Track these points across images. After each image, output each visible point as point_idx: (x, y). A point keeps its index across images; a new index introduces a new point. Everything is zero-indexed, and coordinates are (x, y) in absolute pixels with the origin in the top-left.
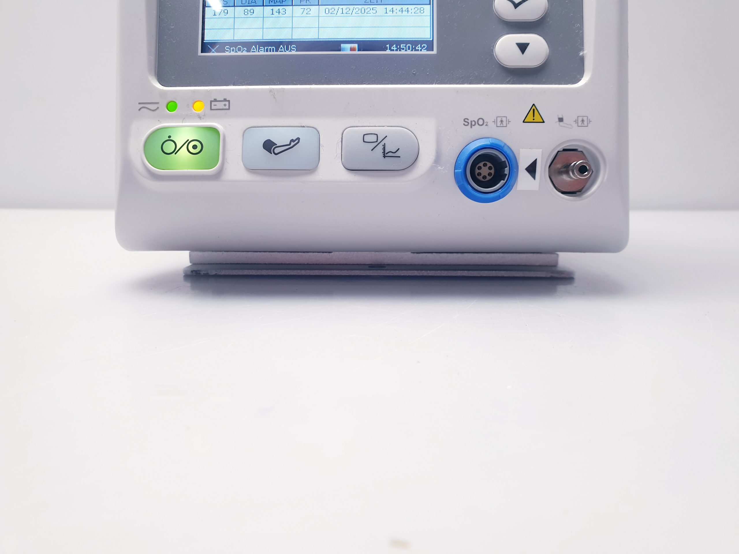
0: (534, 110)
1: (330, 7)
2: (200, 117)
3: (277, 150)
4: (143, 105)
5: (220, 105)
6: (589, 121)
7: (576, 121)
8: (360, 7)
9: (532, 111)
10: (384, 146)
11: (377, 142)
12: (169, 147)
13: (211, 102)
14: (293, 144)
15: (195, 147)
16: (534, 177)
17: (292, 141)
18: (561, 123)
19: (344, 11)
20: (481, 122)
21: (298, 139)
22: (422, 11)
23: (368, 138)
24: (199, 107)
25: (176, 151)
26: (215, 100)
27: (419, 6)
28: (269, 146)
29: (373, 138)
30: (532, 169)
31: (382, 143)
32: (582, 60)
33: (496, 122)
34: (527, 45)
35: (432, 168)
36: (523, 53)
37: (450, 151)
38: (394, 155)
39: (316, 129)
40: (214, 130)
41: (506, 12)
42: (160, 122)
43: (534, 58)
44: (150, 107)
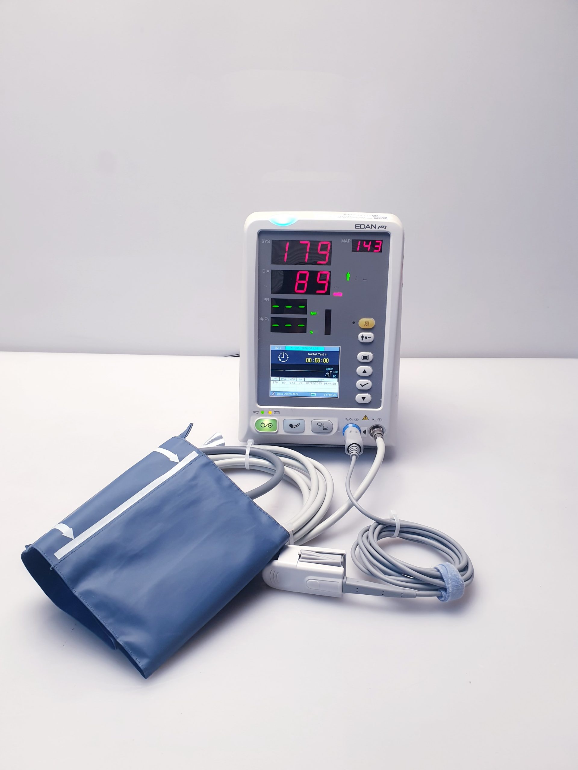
0: (366, 416)
1: (308, 382)
2: (271, 416)
3: (293, 427)
4: (254, 412)
5: (277, 413)
6: (381, 420)
7: (378, 420)
8: (317, 382)
10: (323, 426)
12: (263, 425)
14: (298, 425)
15: (270, 425)
16: (365, 434)
17: (298, 424)
18: (373, 420)
19: (312, 383)
20: (351, 419)
21: (299, 424)
23: (319, 424)
24: (270, 413)
25: (265, 427)
26: (275, 411)
27: (334, 383)
28: (291, 425)
29: (320, 424)
30: (365, 432)
32: (381, 401)
33: (355, 419)
34: (365, 398)
35: (337, 432)
36: (364, 400)
37: (342, 427)
38: (326, 429)
39: (304, 420)
40: (275, 420)
41: (360, 387)
42: (259, 417)
43: (367, 401)
44: (257, 412)
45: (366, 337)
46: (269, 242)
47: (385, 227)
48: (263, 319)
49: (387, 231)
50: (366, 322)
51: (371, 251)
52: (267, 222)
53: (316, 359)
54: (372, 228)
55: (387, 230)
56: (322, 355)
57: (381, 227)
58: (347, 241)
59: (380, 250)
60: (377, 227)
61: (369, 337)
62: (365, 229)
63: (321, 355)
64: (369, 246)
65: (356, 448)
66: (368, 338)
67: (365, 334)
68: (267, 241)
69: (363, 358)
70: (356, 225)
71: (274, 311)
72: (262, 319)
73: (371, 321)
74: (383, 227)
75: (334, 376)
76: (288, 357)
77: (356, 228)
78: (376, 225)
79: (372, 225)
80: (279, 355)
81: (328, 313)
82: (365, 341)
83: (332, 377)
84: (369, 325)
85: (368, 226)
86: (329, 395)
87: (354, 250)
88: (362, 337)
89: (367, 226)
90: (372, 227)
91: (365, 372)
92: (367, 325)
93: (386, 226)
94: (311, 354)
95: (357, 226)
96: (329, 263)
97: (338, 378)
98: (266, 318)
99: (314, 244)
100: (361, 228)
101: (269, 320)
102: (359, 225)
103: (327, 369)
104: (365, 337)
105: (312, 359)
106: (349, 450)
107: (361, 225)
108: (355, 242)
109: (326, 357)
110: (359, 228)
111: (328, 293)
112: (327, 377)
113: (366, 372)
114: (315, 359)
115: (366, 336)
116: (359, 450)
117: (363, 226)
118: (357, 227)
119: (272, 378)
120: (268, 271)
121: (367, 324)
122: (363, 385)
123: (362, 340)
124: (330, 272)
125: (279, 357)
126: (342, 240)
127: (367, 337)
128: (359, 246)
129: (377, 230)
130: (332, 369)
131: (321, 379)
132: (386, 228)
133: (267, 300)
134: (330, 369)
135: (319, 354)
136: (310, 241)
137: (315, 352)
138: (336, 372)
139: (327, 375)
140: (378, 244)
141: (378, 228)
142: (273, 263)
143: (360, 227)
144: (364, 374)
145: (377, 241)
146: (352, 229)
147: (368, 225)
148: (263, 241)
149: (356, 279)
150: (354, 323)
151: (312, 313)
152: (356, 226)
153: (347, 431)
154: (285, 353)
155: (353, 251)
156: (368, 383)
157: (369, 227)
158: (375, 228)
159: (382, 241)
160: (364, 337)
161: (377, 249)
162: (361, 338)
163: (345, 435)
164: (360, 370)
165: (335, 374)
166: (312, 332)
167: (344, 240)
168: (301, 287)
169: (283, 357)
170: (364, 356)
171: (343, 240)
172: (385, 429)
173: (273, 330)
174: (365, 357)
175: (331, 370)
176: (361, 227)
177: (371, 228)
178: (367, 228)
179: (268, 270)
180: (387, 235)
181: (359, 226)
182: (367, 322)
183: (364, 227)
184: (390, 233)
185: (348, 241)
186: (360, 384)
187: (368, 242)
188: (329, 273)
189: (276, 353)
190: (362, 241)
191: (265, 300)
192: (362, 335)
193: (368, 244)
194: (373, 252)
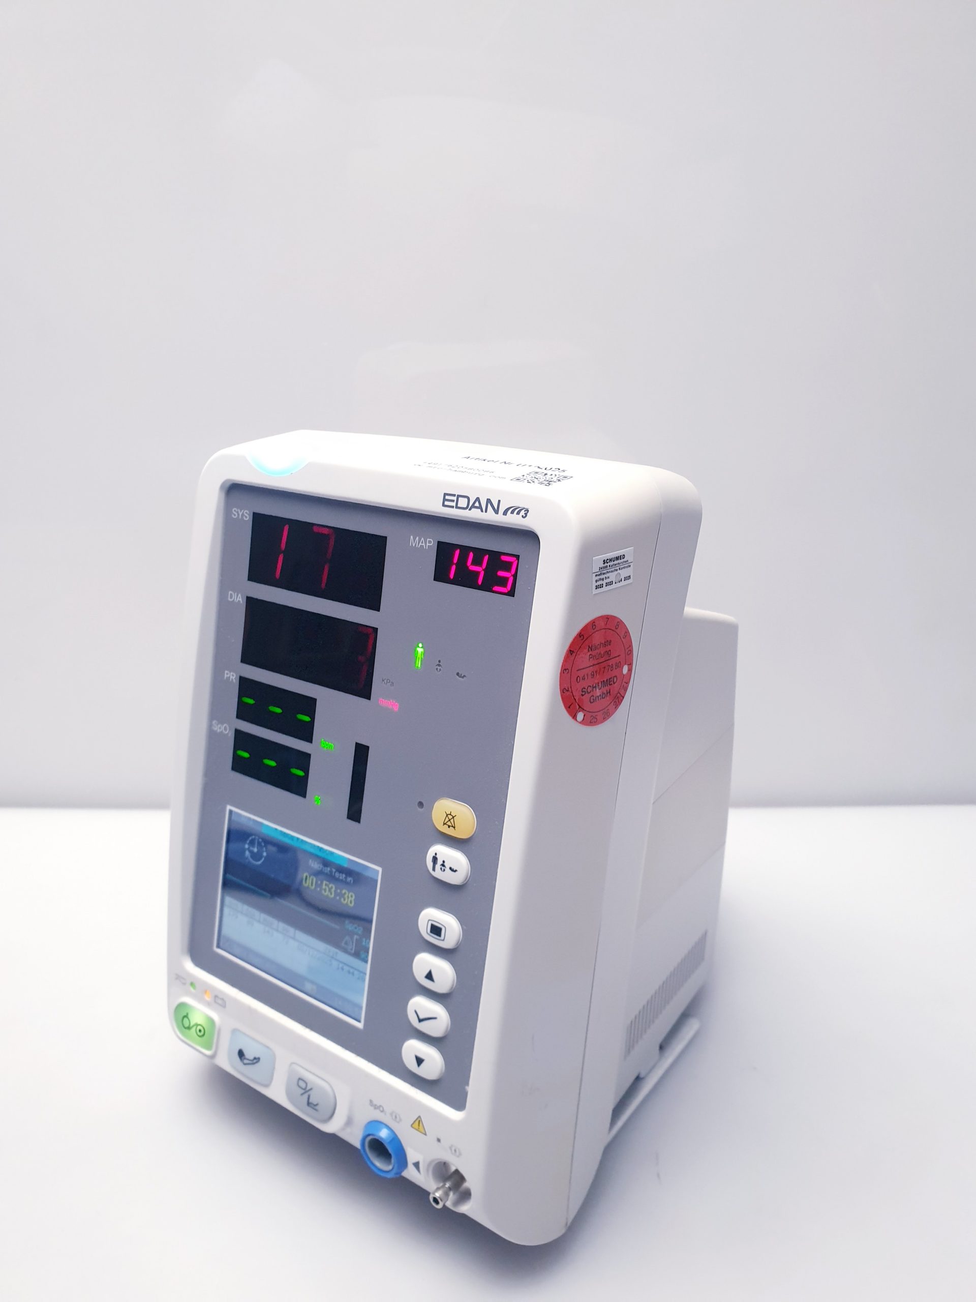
0: (419, 1121)
2: (207, 1005)
3: (246, 1061)
4: (178, 977)
5: (220, 1002)
9: (417, 1122)
10: (309, 1097)
11: (305, 1090)
12: (187, 1022)
13: (215, 995)
14: (255, 1061)
15: (200, 1030)
16: (419, 1172)
17: (255, 1058)
18: (440, 1145)
20: (381, 1109)
21: (261, 1058)
23: (301, 1081)
24: (208, 994)
25: (190, 1028)
26: (218, 996)
28: (241, 1054)
29: (304, 1086)
30: (417, 1166)
31: (309, 1093)
32: (466, 1094)
33: (391, 1115)
34: (424, 1059)
36: (420, 1064)
37: (359, 1120)
38: (315, 1108)
39: (274, 1053)
40: (211, 1021)
41: (415, 1020)
42: (185, 996)
43: (423, 1071)
44: (183, 979)
46: (246, 517)
47: (523, 513)
48: (220, 728)
49: (530, 527)
50: (447, 815)
51: (487, 587)
52: (244, 459)
53: (326, 885)
54: (486, 511)
55: (528, 523)
56: (341, 878)
57: (512, 512)
58: (424, 544)
59: (511, 587)
60: (501, 511)
61: (450, 868)
62: (468, 513)
63: (336, 875)
64: (481, 571)
66: (447, 869)
67: (444, 852)
68: (243, 515)
69: (432, 930)
70: (445, 494)
71: (243, 713)
72: (218, 728)
73: (466, 816)
74: (518, 513)
76: (265, 855)
77: (444, 505)
78: (498, 502)
79: (489, 501)
80: (247, 843)
81: (361, 755)
82: (438, 874)
83: (356, 954)
84: (454, 827)
85: (477, 504)
87: (441, 575)
88: (435, 860)
89: (474, 503)
90: (489, 507)
92: (449, 827)
93: (527, 511)
94: (316, 866)
95: (447, 497)
96: (373, 602)
97: (367, 961)
98: (225, 729)
99: (347, 539)
100: (457, 507)
101: (231, 735)
102: (454, 495)
103: (348, 925)
104: (442, 863)
105: (316, 882)
107: (459, 496)
108: (444, 550)
109: (349, 887)
110: (453, 507)
111: (366, 692)
112: (345, 950)
113: (433, 979)
114: (325, 882)
115: (444, 862)
117: (463, 502)
118: (446, 503)
119: (224, 899)
120: (241, 600)
121: (449, 823)
122: (421, 1017)
123: (434, 869)
124: (375, 630)
125: (246, 847)
126: (412, 537)
127: (445, 864)
128: (456, 564)
129: (502, 518)
130: (356, 928)
131: (332, 949)
132: (526, 514)
133: (233, 679)
137: (324, 862)
138: (365, 942)
139: (346, 943)
140: (508, 566)
141: (505, 513)
142: (251, 577)
143: (454, 504)
144: (427, 983)
145: (504, 558)
146: (434, 507)
147: (478, 499)
148: (233, 512)
149: (439, 668)
150: (420, 805)
151: (324, 744)
152: (445, 500)
154: (261, 841)
155: (437, 578)
156: (435, 1018)
157: (480, 507)
158: (497, 512)
159: (518, 557)
160: (438, 861)
161: (503, 582)
162: (432, 864)
164: (422, 963)
165: (361, 947)
166: (317, 800)
167: (417, 538)
169: (255, 851)
170: (433, 924)
171: (414, 539)
173: (238, 765)
174: (438, 929)
175: (355, 933)
176: (459, 506)
177: (484, 509)
178: (473, 509)
179: (240, 595)
180: (532, 540)
181: (453, 501)
182: (454, 817)
183: (465, 506)
184: (538, 534)
185: (426, 544)
186: (419, 1011)
187: (479, 553)
189: (239, 832)
190: (465, 550)
191: (226, 676)
192: (436, 854)
193: (480, 564)
194: (490, 590)
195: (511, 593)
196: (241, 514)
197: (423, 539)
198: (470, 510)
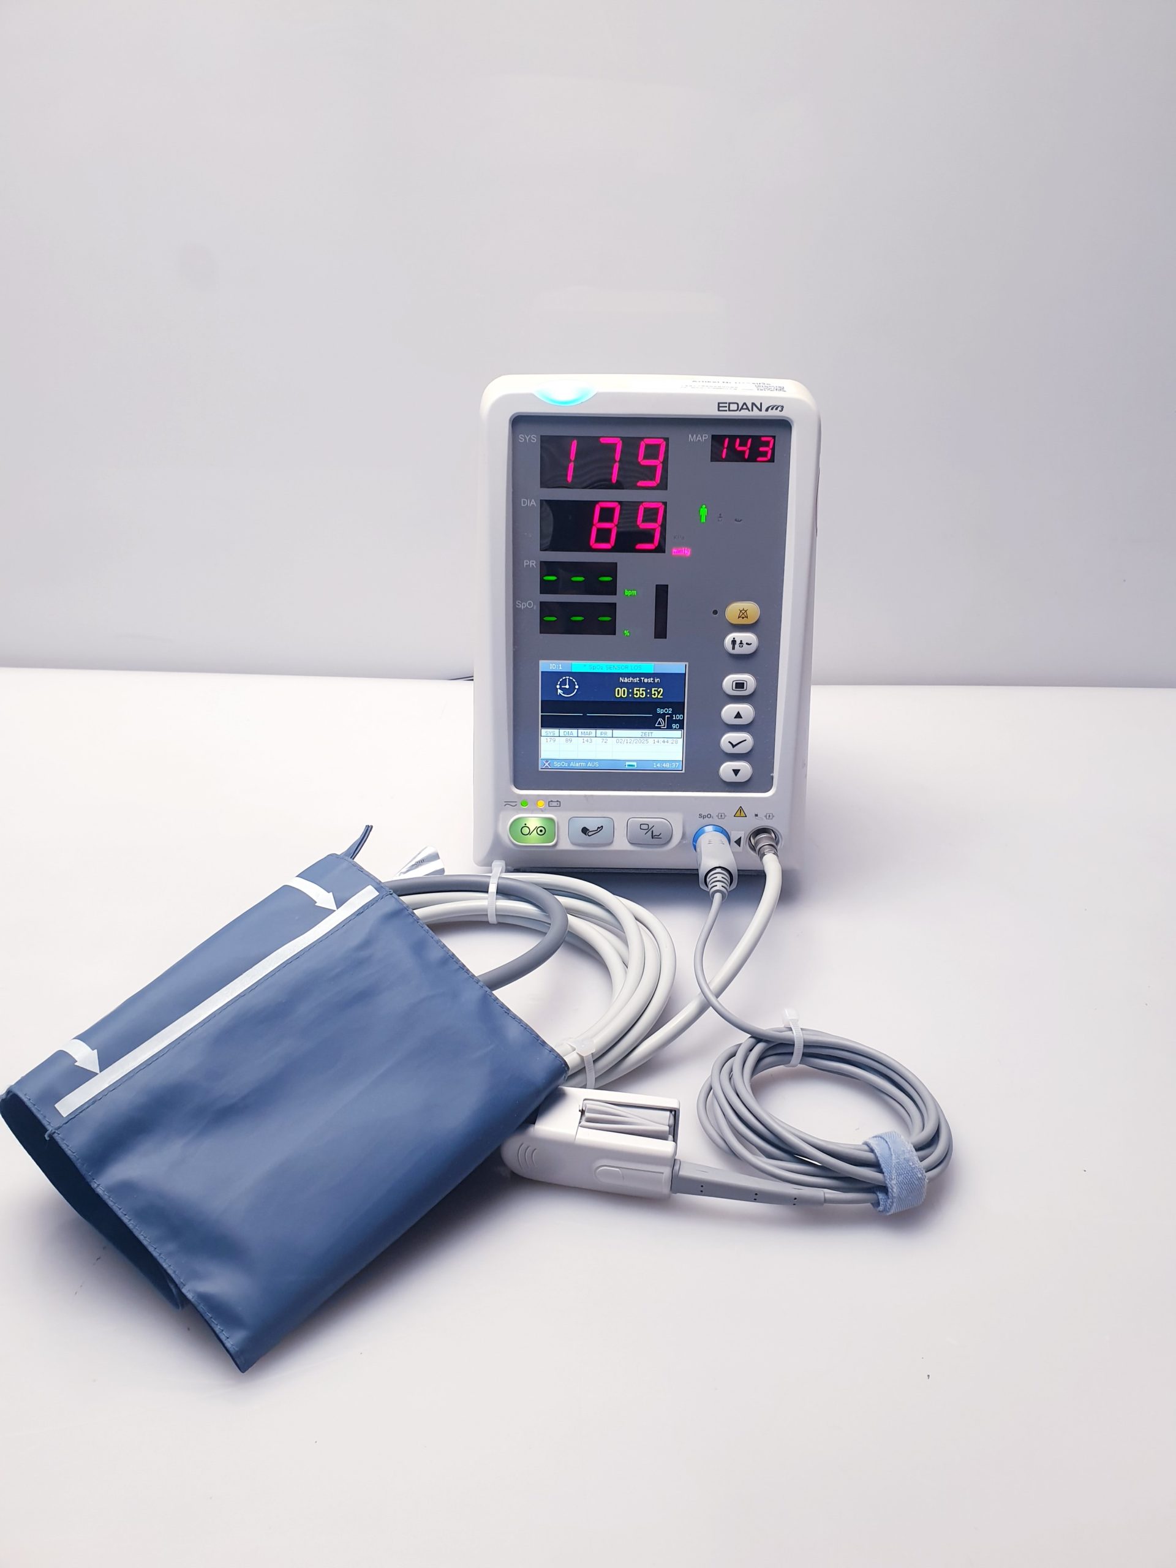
0: (741, 810)
1: (620, 739)
2: (542, 811)
3: (590, 834)
4: (507, 803)
5: (555, 804)
6: (773, 816)
7: (766, 816)
8: (638, 739)
9: (739, 811)
10: (652, 832)
11: (648, 829)
12: (526, 831)
13: (549, 802)
14: (599, 830)
15: (541, 831)
16: (740, 846)
17: (598, 828)
18: (757, 817)
19: (629, 742)
20: (709, 816)
21: (602, 827)
22: (677, 743)
23: (643, 827)
24: (541, 804)
25: (530, 833)
26: (552, 801)
27: (675, 739)
28: (585, 831)
29: (646, 827)
30: (738, 842)
31: (651, 830)
32: (772, 778)
33: (718, 816)
34: (739, 770)
35: (680, 842)
36: (736, 775)
37: (691, 831)
38: (658, 837)
39: (612, 819)
40: (551, 820)
41: (728, 749)
42: (518, 814)
43: (743, 777)
44: (511, 804)
45: (741, 643)
46: (534, 440)
47: (780, 408)
48: (524, 605)
49: (784, 417)
50: (740, 611)
51: (752, 459)
52: (532, 396)
53: (637, 690)
54: (752, 410)
55: (784, 414)
56: (650, 681)
57: (772, 409)
58: (700, 438)
59: (771, 457)
60: (764, 409)
61: (747, 644)
62: (737, 413)
63: (646, 681)
64: (746, 449)
65: (723, 878)
66: (745, 645)
67: (739, 636)
68: (530, 439)
69: (736, 688)
70: (719, 403)
71: (546, 587)
72: (522, 606)
73: (752, 609)
74: (776, 409)
75: (674, 726)
76: (577, 687)
77: (719, 410)
78: (761, 404)
79: (753, 404)
80: (559, 683)
81: (662, 592)
82: (738, 650)
83: (669, 728)
84: (747, 617)
85: (745, 407)
86: (664, 765)
87: (716, 457)
88: (734, 642)
89: (743, 406)
90: (754, 407)
91: (738, 716)
92: (743, 618)
93: (783, 407)
94: (626, 680)
95: (721, 405)
96: (663, 486)
97: (683, 729)
98: (530, 604)
99: (631, 444)
100: (729, 410)
101: (537, 608)
102: (726, 403)
103: (660, 711)
105: (628, 691)
106: (708, 880)
107: (729, 403)
108: (717, 440)
109: (657, 685)
110: (726, 411)
111: (660, 549)
112: (659, 728)
113: (741, 718)
114: (635, 689)
115: (741, 641)
116: (729, 881)
117: (734, 407)
118: (721, 409)
119: (544, 732)
120: (534, 503)
121: (743, 616)
122: (734, 744)
123: (733, 648)
124: (665, 504)
125: (558, 687)
126: (690, 436)
127: (743, 642)
128: (727, 448)
129: (763, 414)
130: (670, 711)
131: (647, 732)
132: (782, 410)
133: (532, 565)
134: (666, 711)
135: (642, 678)
136: (622, 438)
137: (634, 675)
138: (679, 717)
139: (659, 724)
140: (767, 444)
141: (767, 410)
142: (544, 484)
143: (727, 409)
144: (738, 721)
145: (763, 439)
146: (712, 411)
147: (745, 404)
148: (521, 438)
149: (720, 519)
150: (715, 612)
151: (628, 593)
152: (719, 407)
153: (703, 841)
154: (571, 678)
155: (713, 459)
156: (745, 741)
157: (747, 408)
158: (760, 410)
159: (774, 437)
160: (738, 642)
161: (765, 454)
162: (732, 646)
163: (698, 849)
164: (729, 711)
165: (676, 722)
166: (626, 633)
167: (695, 436)
168: (604, 535)
169: (567, 687)
170: (736, 683)
171: (692, 436)
172: (781, 836)
173: (546, 628)
174: (740, 685)
175: (668, 714)
176: (731, 409)
177: (750, 409)
178: (742, 411)
179: (533, 500)
180: (785, 425)
181: (726, 407)
182: (743, 612)
183: (736, 409)
184: (792, 421)
185: (703, 438)
186: (729, 742)
187: (744, 439)
188: (663, 506)
189: (551, 678)
190: (733, 438)
191: (525, 564)
192: (734, 638)
193: (746, 446)
194: (756, 461)
195: (772, 460)
196: (527, 438)
197: (699, 435)
198: (740, 411)
